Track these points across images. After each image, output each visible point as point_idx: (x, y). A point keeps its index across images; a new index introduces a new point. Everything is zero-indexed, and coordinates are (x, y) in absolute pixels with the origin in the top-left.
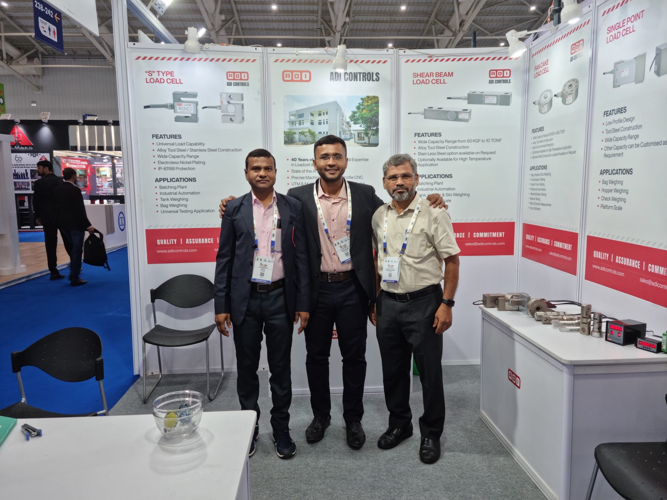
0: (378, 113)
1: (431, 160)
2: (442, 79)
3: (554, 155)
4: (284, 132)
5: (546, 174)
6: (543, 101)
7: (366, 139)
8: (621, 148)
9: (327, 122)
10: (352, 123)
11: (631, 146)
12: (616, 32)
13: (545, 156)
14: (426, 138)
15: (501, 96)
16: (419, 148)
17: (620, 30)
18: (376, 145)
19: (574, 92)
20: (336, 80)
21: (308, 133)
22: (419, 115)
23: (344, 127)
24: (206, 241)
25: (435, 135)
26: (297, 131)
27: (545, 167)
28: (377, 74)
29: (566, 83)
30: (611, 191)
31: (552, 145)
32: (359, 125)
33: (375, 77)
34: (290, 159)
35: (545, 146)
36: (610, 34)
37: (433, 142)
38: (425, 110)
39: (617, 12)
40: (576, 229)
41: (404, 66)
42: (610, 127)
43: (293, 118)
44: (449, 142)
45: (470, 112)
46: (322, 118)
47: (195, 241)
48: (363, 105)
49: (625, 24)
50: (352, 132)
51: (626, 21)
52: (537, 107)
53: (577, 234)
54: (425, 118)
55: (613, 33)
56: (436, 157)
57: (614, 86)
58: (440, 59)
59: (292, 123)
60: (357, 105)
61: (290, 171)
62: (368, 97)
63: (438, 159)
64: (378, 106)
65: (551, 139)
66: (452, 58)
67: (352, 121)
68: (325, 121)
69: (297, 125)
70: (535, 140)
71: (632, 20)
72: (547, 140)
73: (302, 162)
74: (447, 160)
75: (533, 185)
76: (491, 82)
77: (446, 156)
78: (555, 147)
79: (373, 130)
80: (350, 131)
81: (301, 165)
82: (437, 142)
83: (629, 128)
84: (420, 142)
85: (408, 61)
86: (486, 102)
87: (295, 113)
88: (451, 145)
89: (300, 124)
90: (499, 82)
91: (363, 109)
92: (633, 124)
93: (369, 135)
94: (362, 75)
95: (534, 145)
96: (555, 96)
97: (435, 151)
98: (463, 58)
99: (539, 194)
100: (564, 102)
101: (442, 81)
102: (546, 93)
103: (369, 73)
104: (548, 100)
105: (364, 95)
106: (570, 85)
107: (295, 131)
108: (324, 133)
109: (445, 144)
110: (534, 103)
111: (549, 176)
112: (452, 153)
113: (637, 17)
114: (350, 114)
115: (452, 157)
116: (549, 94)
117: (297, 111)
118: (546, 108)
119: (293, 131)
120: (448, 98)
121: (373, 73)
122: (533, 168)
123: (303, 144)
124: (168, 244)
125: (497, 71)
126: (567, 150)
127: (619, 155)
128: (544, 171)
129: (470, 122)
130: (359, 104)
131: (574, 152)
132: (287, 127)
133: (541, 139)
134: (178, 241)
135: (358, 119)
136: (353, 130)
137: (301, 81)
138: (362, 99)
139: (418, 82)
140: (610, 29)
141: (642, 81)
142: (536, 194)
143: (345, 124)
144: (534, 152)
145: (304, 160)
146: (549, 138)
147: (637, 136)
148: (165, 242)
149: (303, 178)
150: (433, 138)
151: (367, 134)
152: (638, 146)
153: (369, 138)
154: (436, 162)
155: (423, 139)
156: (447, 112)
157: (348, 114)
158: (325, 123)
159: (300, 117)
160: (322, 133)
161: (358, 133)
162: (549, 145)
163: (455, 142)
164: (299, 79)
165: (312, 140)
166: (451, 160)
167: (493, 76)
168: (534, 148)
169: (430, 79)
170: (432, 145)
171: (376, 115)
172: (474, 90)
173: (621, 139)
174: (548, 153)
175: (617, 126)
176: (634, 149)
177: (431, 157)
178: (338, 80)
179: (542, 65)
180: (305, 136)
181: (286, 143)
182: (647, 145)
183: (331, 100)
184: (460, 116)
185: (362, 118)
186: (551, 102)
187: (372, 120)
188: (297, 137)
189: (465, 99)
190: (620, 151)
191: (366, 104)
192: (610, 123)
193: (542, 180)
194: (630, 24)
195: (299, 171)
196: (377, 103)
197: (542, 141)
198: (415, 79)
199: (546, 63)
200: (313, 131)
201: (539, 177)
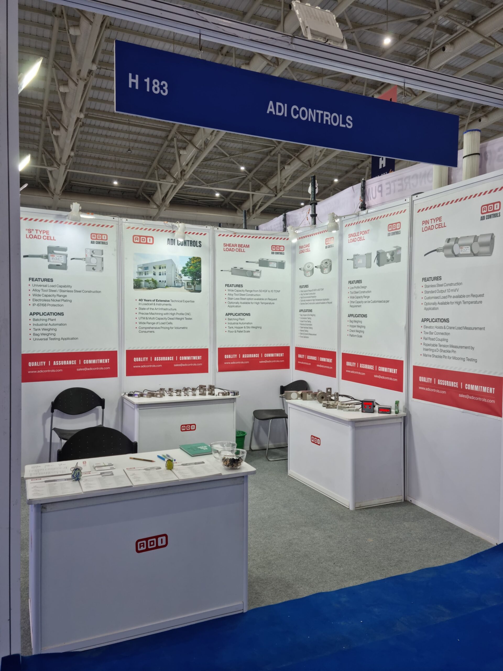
0: (201, 269)
1: (237, 303)
2: (242, 249)
3: (317, 303)
4: (134, 280)
5: (311, 315)
6: (307, 268)
7: (193, 287)
8: (360, 302)
9: (165, 274)
10: (183, 275)
11: (366, 302)
12: (354, 238)
13: (311, 303)
14: (233, 288)
15: (279, 262)
16: (229, 294)
17: (357, 237)
18: (200, 291)
19: (329, 267)
20: (172, 244)
21: (151, 281)
22: (228, 272)
23: (177, 278)
24: (70, 362)
25: (238, 286)
26: (144, 279)
27: (311, 311)
28: (200, 242)
29: (323, 261)
30: (355, 326)
31: (315, 297)
32: (188, 277)
33: (198, 244)
34: (138, 300)
35: (310, 297)
36: (350, 238)
37: (237, 291)
38: (232, 268)
39: (354, 227)
40: (335, 349)
41: (218, 239)
42: (353, 290)
43: (140, 270)
44: (248, 291)
45: (260, 272)
46: (162, 270)
47: (61, 362)
48: (190, 263)
49: (359, 234)
50: (183, 282)
51: (359, 233)
52: (303, 272)
53: (335, 353)
54: (232, 274)
55: (352, 238)
56: (239, 301)
57: (354, 268)
58: (241, 235)
59: (140, 273)
60: (187, 262)
61: (138, 309)
62: (194, 258)
63: (241, 303)
64: (200, 265)
65: (314, 294)
66: (248, 236)
67: (183, 274)
68: (164, 273)
69: (144, 275)
70: (302, 293)
71: (363, 233)
72: (311, 294)
73: (147, 302)
74: (246, 303)
75: (302, 321)
76: (273, 253)
77: (246, 301)
78: (317, 298)
79: (198, 281)
80: (181, 281)
81: (146, 304)
82: (240, 291)
83: (364, 292)
84: (229, 290)
85: (220, 235)
86: (270, 266)
87: (142, 266)
88: (249, 293)
89: (146, 274)
90: (278, 253)
91: (191, 266)
92: (366, 290)
93: (195, 285)
94: (189, 242)
95: (302, 296)
96: (316, 267)
97: (239, 297)
98: (255, 236)
99: (307, 328)
100: (322, 271)
101: (243, 251)
102: (308, 264)
103: (194, 241)
104: (310, 268)
105: (191, 256)
106: (326, 263)
107: (142, 279)
108: (163, 281)
109: (246, 293)
110: (300, 269)
111: (314, 316)
112: (250, 299)
113: (366, 232)
114: (182, 269)
115: (250, 301)
116: (311, 265)
117: (143, 264)
118: (309, 274)
119: (140, 279)
120: (247, 262)
121: (197, 241)
122: (301, 311)
123: (147, 289)
124: (38, 365)
125: (276, 246)
126: (326, 301)
127: (359, 306)
128: (310, 313)
129: (261, 278)
130: (188, 262)
131: (331, 303)
132: (136, 276)
133: (307, 293)
134: (47, 363)
135: (187, 273)
136: (184, 280)
137: (147, 243)
138: (190, 259)
139: (227, 250)
140: (350, 235)
141: (370, 267)
142: (305, 328)
143: (178, 276)
144: (302, 301)
145: (148, 301)
146: (312, 292)
147: (369, 297)
148: (36, 364)
149: (148, 314)
150: (238, 288)
151: (193, 284)
152: (369, 302)
153: (195, 286)
154: (240, 305)
155: (230, 288)
156: (247, 271)
157: (180, 269)
158: (164, 274)
159: (146, 270)
160: (162, 281)
161: (187, 283)
162: (313, 297)
163: (252, 291)
164: (145, 242)
165: (154, 286)
166: (249, 303)
167: (274, 249)
168: (302, 298)
169: (235, 248)
170: (237, 293)
171: (200, 271)
172: (262, 258)
173: (359, 297)
174: (312, 302)
175: (357, 290)
176: (367, 304)
177: (236, 301)
178: (173, 244)
179: (305, 246)
180: (149, 283)
181: (135, 287)
182: (374, 302)
183: (168, 258)
184: (255, 274)
185: (190, 272)
186: (312, 271)
187: (196, 274)
188: (143, 283)
189: (257, 263)
190: (359, 304)
191: (192, 262)
192: (353, 288)
193: (309, 318)
194: (361, 235)
195: (145, 309)
196: (200, 262)
197: (307, 294)
198: (225, 248)
199: (308, 246)
200: (155, 280)
201: (306, 317)
